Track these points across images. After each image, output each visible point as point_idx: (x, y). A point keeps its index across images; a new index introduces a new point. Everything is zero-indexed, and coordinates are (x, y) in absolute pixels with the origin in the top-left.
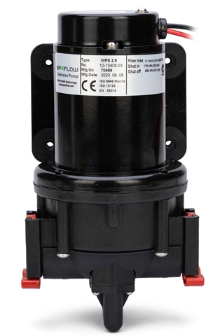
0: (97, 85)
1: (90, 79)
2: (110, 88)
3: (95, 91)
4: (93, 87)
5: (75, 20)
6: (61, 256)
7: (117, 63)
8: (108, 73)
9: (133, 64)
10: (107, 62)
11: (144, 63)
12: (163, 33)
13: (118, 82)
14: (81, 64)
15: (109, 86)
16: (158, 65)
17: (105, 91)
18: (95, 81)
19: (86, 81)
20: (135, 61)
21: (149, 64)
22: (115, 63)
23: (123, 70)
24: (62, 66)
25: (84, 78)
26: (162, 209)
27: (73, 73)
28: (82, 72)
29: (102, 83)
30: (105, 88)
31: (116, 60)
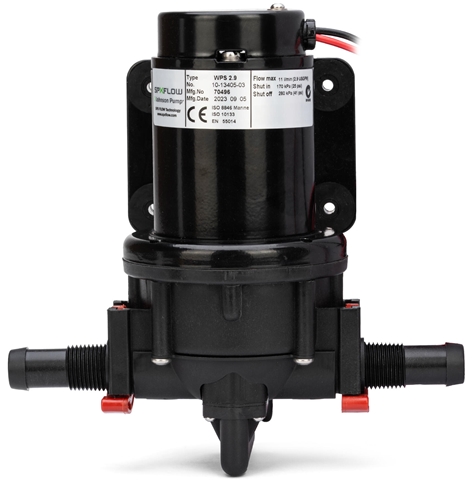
0: (208, 113)
1: (199, 105)
2: (228, 118)
3: (205, 121)
4: (203, 117)
5: (182, 21)
6: (158, 361)
7: (237, 82)
8: (223, 95)
9: (261, 83)
10: (222, 80)
11: (277, 82)
12: (311, 41)
13: (239, 108)
14: (187, 84)
15: (225, 114)
16: (299, 86)
17: (221, 121)
18: (205, 108)
19: (193, 108)
20: (263, 79)
21: (285, 83)
22: (233, 81)
23: (245, 92)
24: (162, 87)
25: (190, 104)
26: (304, 295)
27: (176, 97)
28: (188, 95)
29: (216, 111)
30: (220, 118)
31: (235, 78)
